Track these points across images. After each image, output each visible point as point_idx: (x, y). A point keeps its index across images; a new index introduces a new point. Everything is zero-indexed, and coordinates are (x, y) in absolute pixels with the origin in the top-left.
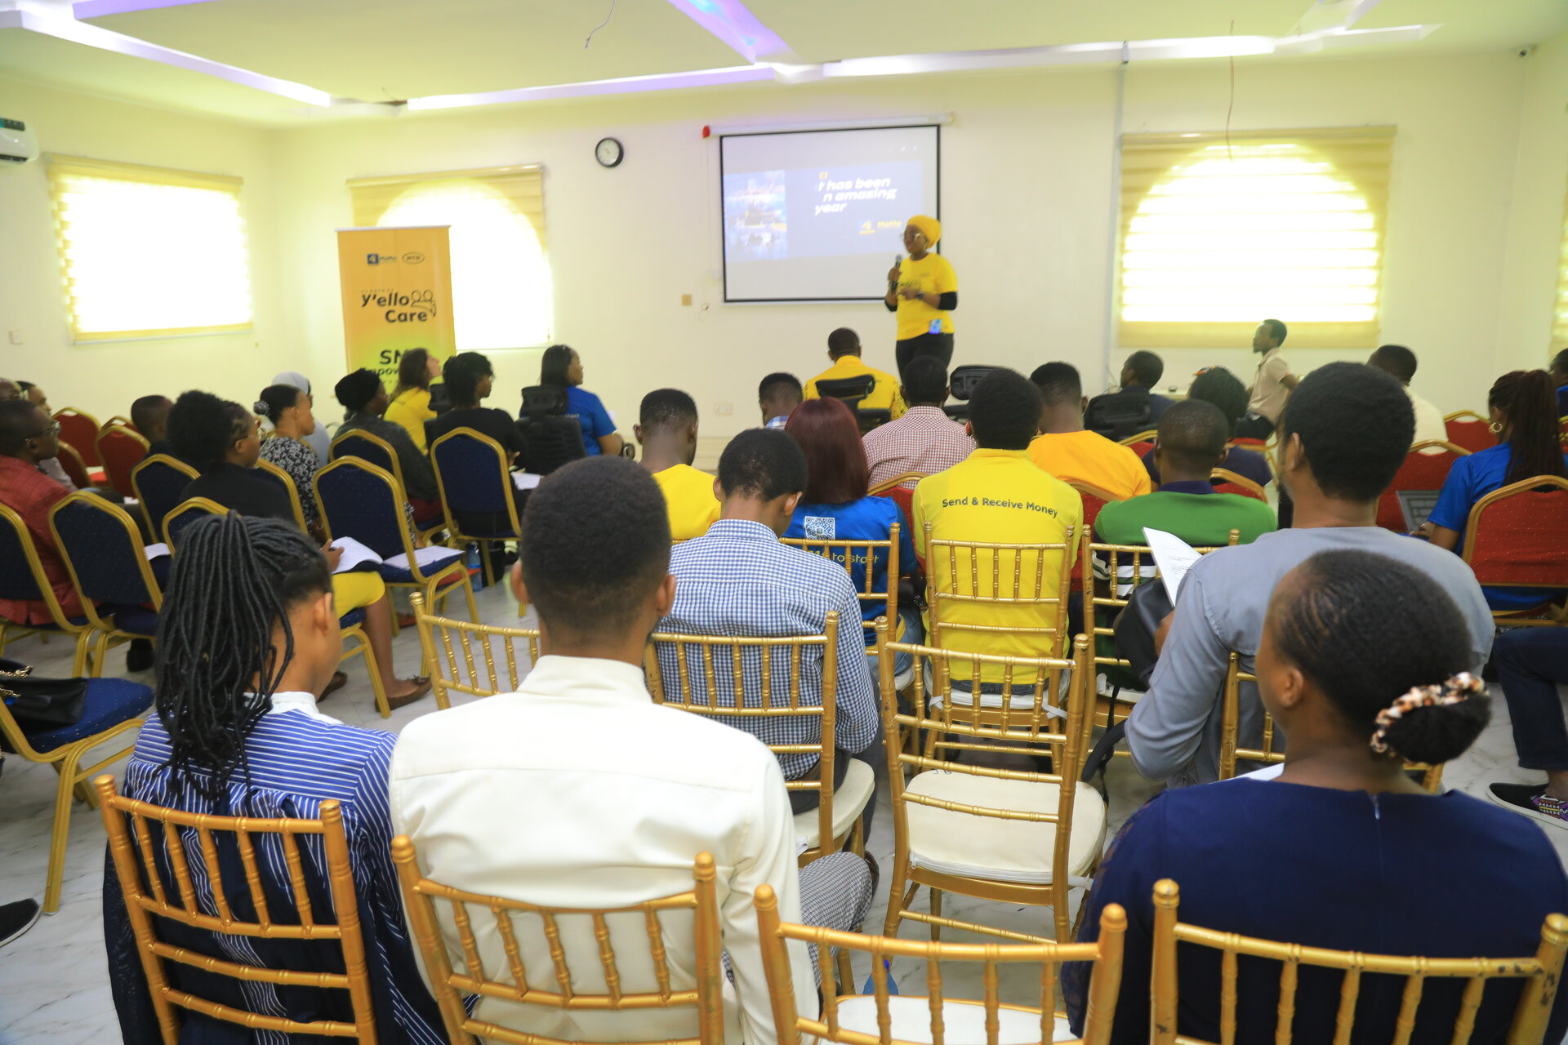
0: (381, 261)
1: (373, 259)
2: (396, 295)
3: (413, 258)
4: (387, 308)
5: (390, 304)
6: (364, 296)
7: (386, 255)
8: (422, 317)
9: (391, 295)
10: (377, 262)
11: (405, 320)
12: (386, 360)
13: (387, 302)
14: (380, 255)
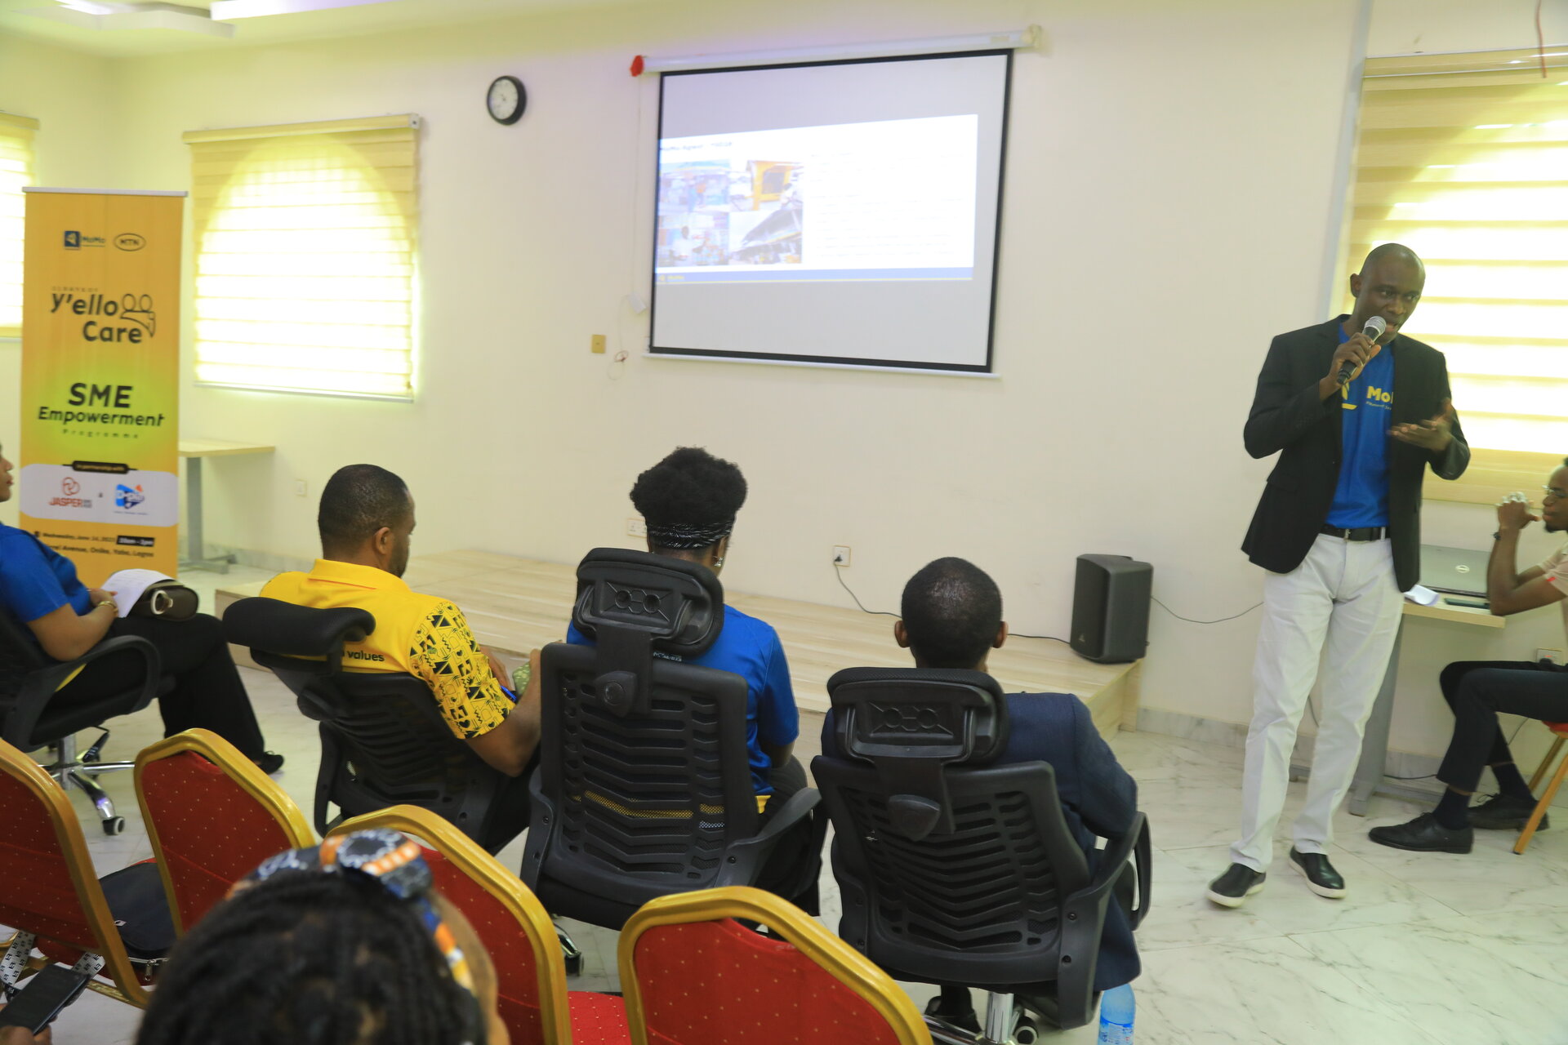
0: (83, 243)
1: (73, 240)
2: (101, 297)
3: (130, 242)
4: (85, 318)
5: (90, 312)
6: (54, 295)
7: (91, 236)
8: (134, 336)
9: (93, 296)
10: (77, 244)
11: (110, 339)
12: (77, 399)
13: (86, 310)
14: (83, 234)
